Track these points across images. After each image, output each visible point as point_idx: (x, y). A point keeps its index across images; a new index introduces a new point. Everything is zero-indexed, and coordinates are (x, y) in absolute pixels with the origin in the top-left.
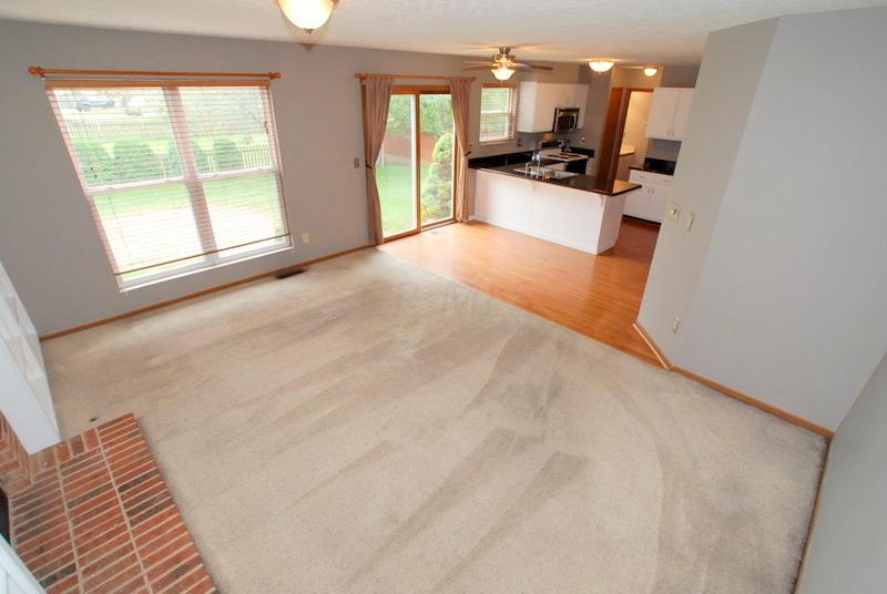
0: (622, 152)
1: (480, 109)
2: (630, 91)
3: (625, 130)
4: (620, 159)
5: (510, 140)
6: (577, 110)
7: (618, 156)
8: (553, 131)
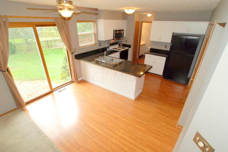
0: (141, 44)
1: (77, 33)
2: (142, 22)
3: (142, 36)
4: (141, 46)
5: (96, 44)
6: (123, 30)
7: (140, 45)
8: (114, 39)
